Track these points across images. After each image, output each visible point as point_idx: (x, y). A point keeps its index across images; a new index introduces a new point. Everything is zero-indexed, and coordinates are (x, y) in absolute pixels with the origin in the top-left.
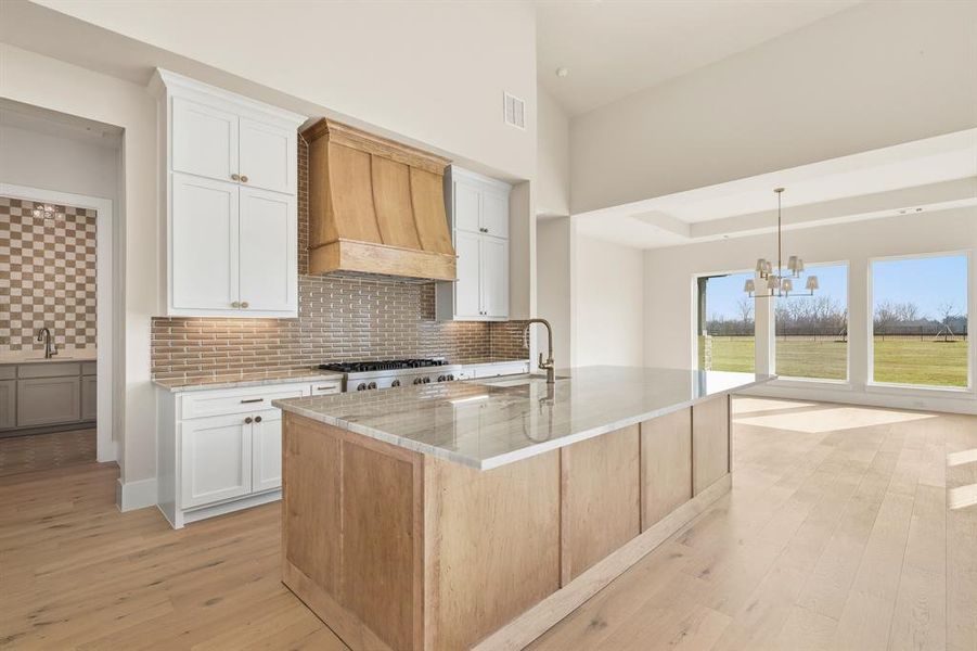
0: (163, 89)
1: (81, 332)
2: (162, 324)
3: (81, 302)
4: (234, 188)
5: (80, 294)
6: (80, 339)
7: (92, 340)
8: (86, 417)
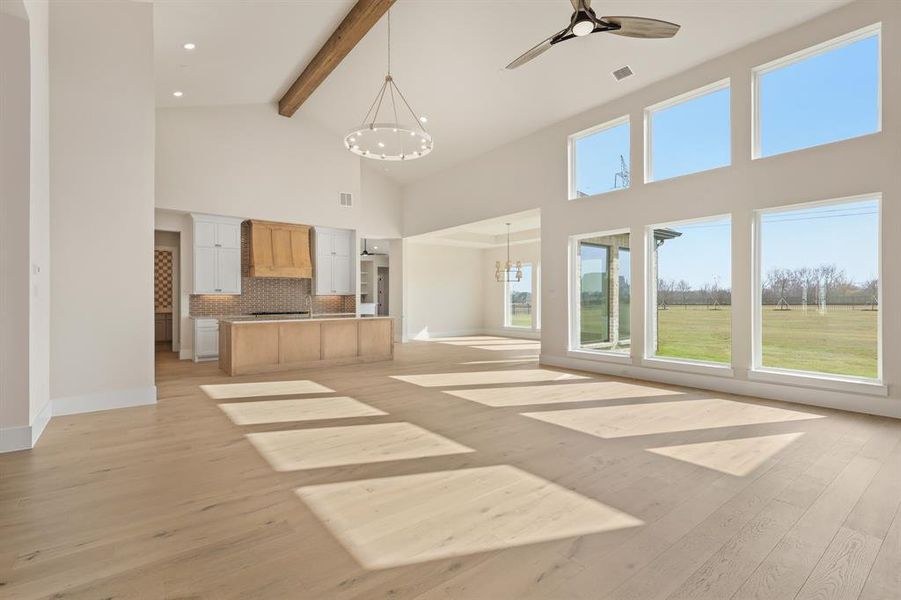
0: (192, 219)
1: (165, 300)
2: (193, 297)
3: (165, 286)
4: (216, 249)
5: (165, 282)
6: (165, 304)
7: (170, 303)
8: (169, 339)
